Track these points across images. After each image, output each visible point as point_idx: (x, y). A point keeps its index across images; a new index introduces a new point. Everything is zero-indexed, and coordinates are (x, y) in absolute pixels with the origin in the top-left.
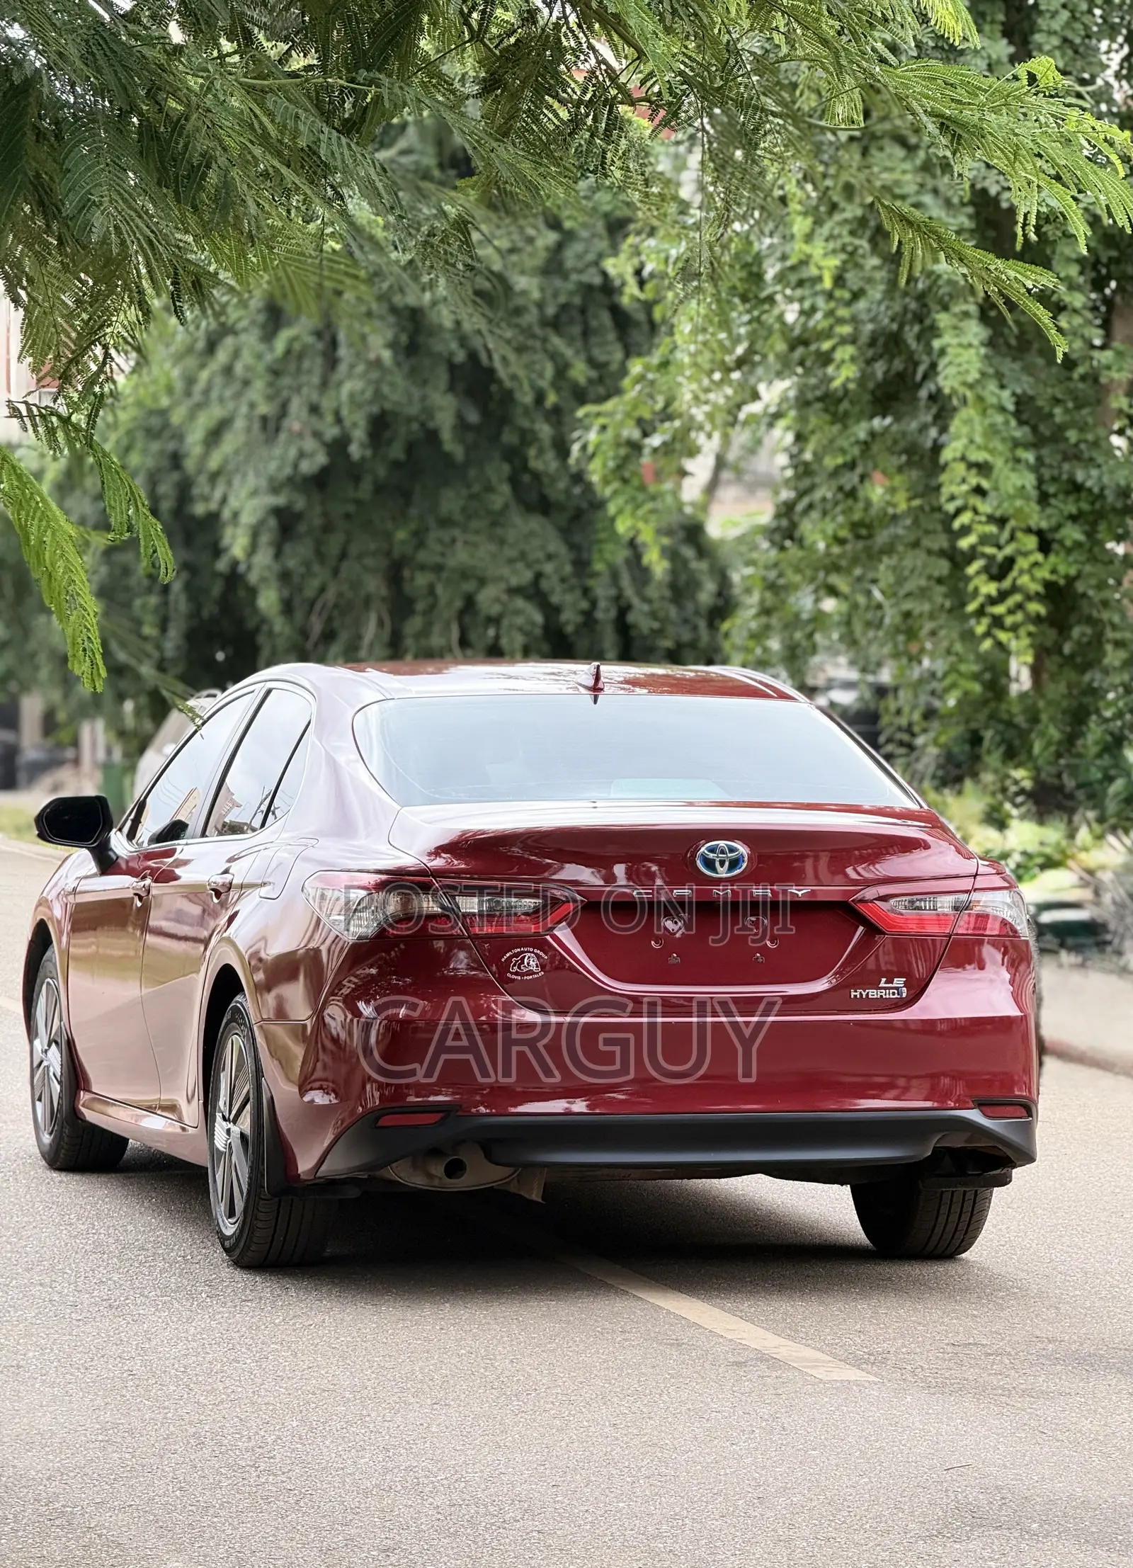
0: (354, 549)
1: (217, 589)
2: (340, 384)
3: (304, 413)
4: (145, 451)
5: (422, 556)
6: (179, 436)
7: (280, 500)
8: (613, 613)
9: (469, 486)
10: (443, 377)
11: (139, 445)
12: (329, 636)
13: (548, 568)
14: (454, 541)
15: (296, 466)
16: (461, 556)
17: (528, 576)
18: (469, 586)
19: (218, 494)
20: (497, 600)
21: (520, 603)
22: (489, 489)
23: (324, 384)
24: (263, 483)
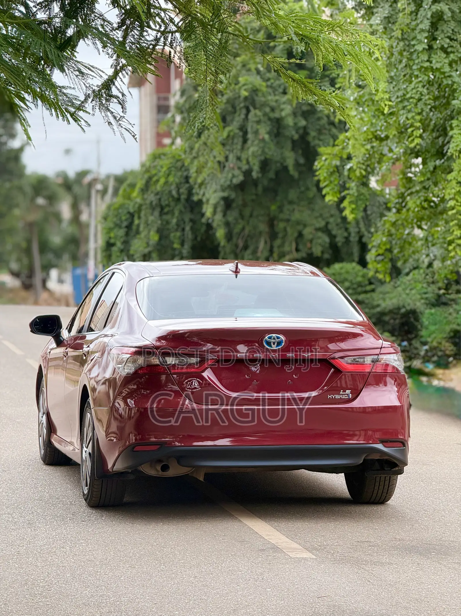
0: (255, 213)
1: (204, 229)
2: (248, 148)
3: (235, 160)
4: (175, 175)
5: (282, 216)
6: (187, 170)
7: (225, 194)
8: (357, 239)
9: (300, 188)
10: (289, 145)
11: (173, 173)
12: (246, 247)
13: (331, 220)
14: (294, 210)
15: (231, 181)
16: (296, 216)
17: (322, 224)
18: (300, 228)
19: (201, 193)
20: (311, 233)
21: (320, 234)
22: (308, 189)
23: (243, 149)
24: (219, 187)
